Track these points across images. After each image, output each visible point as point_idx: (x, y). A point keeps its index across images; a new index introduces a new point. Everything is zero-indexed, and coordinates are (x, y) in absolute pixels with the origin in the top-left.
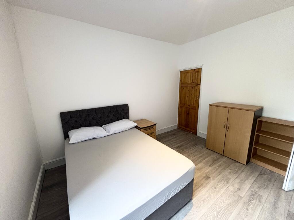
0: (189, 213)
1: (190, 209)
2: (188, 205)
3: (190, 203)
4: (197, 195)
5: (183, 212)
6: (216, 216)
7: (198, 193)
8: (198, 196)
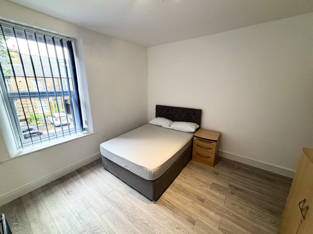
0: (141, 201)
1: (144, 202)
2: (147, 199)
3: (150, 202)
4: (160, 207)
5: (140, 197)
6: (144, 222)
7: (163, 208)
8: (158, 208)
